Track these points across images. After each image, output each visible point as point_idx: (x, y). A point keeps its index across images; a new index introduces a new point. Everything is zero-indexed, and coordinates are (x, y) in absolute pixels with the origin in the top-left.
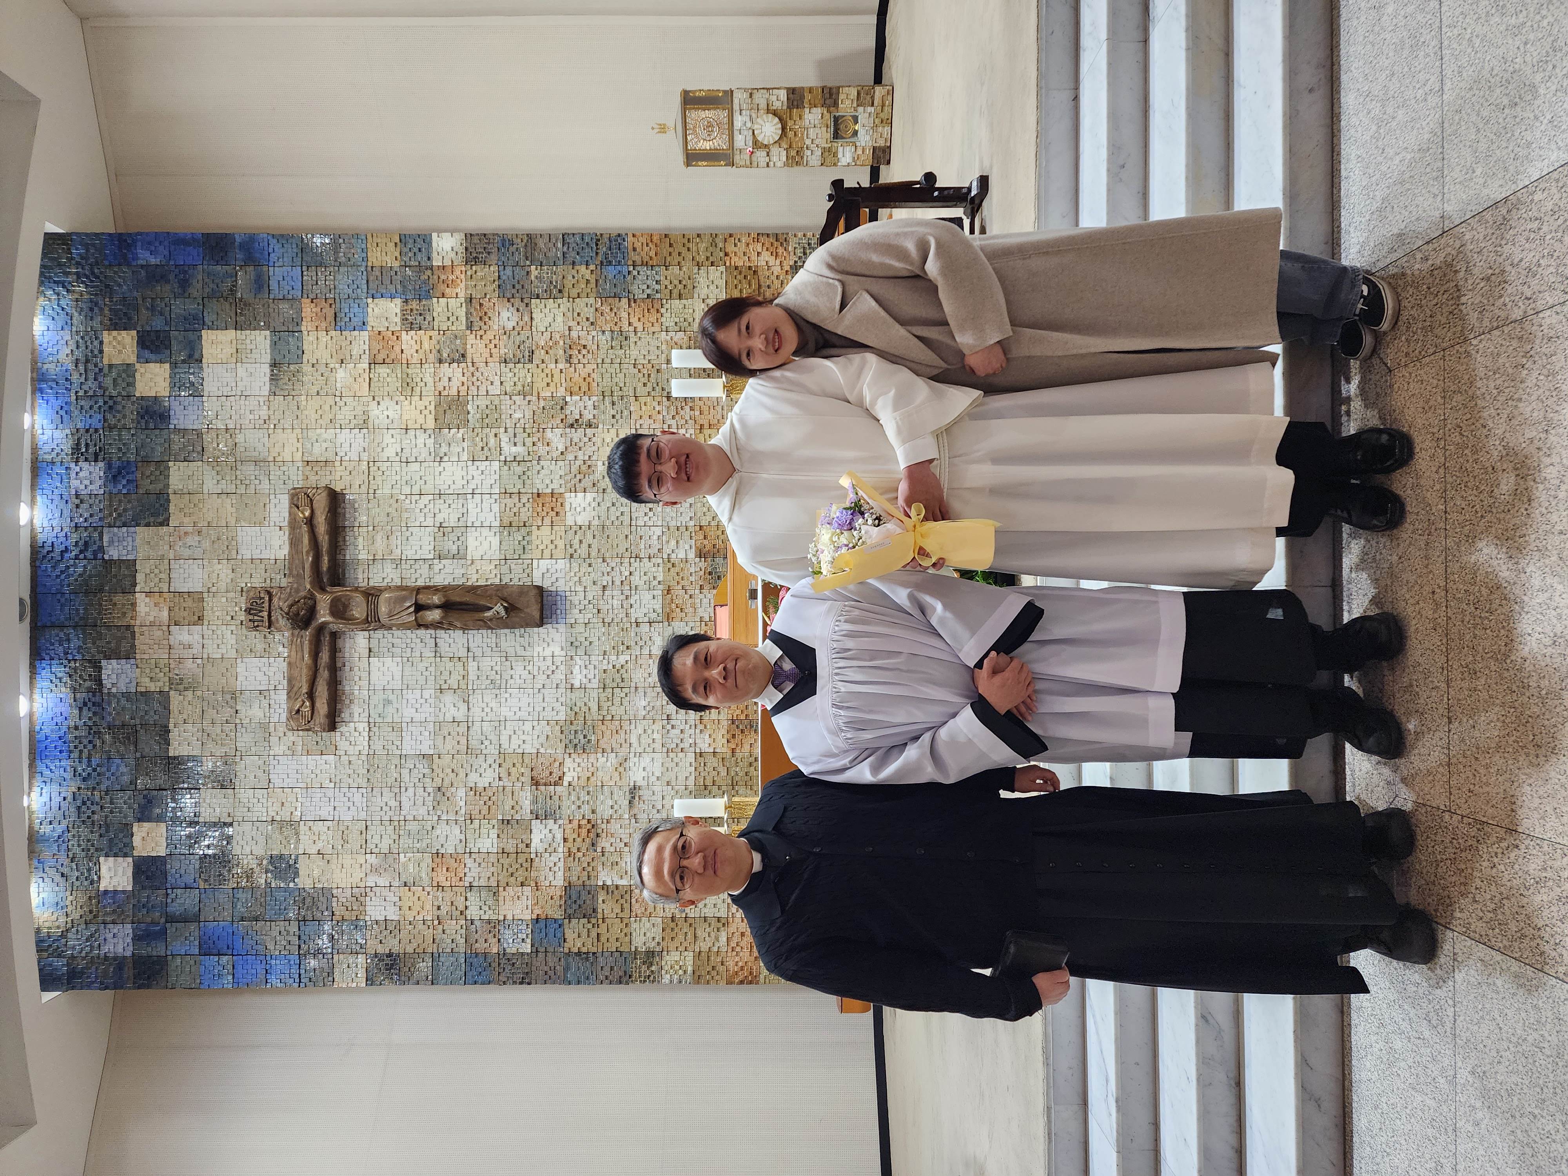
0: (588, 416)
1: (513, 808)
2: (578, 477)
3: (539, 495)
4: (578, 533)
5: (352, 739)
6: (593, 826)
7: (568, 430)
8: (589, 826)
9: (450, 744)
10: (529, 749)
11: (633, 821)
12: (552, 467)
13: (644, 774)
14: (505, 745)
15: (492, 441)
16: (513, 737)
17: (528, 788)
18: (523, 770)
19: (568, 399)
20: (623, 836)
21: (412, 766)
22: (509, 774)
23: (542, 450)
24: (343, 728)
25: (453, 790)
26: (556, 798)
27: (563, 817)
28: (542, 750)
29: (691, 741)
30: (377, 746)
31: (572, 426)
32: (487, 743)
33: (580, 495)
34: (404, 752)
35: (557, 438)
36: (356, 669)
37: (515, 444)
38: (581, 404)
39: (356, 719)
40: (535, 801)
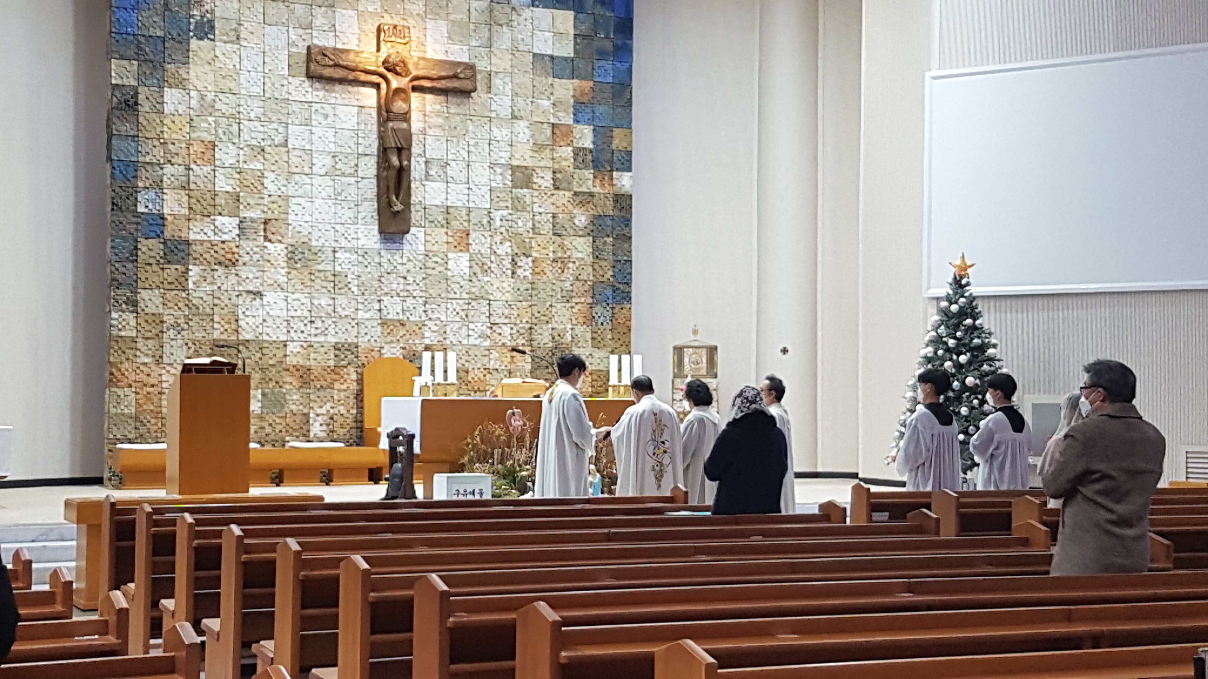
0: (519, 272)
1: (249, 204)
2: (480, 264)
3: (468, 235)
4: (442, 261)
5: (300, 89)
6: (234, 263)
7: (510, 257)
8: (234, 260)
9: (294, 160)
10: (291, 218)
11: (237, 293)
12: (486, 245)
13: (272, 303)
14: (294, 200)
15: (502, 204)
16: (300, 207)
17: (263, 216)
18: (276, 212)
19: (530, 259)
20: (225, 285)
21: (280, 131)
22: (273, 202)
23: (498, 239)
24: (307, 84)
25: (262, 161)
26: (254, 236)
27: (241, 241)
28: (290, 228)
29: (295, 338)
30: (295, 107)
31: (513, 260)
32: (296, 187)
33: (468, 264)
34: (290, 126)
35: (505, 249)
36: (350, 96)
37: (501, 220)
38: (527, 267)
39: (314, 93)
40: (253, 221)
